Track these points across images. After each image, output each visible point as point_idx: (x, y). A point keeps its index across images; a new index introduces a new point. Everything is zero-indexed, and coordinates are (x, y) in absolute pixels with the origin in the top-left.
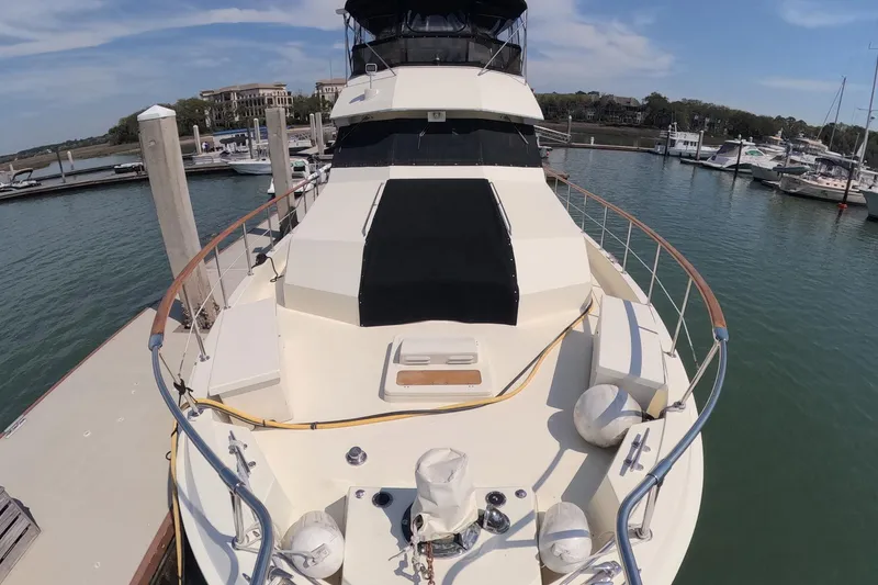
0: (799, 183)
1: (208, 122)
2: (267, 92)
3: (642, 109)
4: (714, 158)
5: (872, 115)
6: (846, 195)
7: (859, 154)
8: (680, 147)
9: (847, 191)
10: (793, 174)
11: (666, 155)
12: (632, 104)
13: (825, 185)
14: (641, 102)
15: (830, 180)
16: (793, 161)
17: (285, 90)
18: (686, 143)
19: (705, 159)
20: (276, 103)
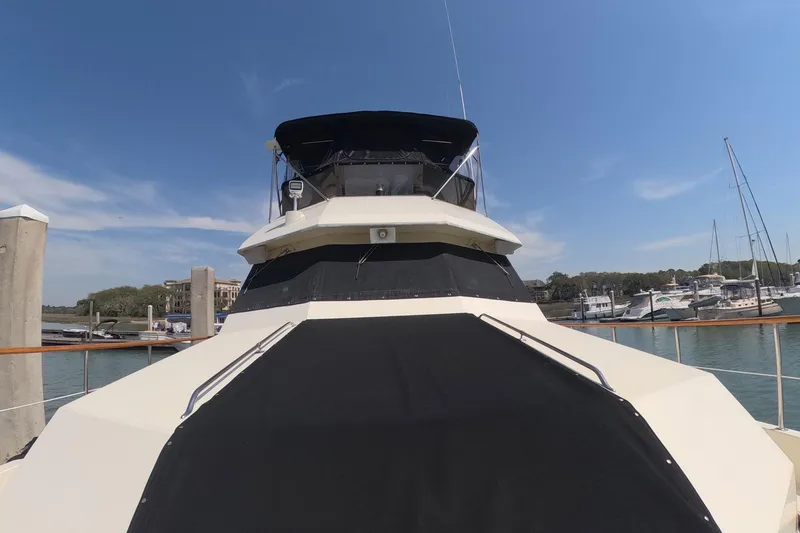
0: (716, 312)
1: (168, 307)
2: (223, 286)
3: (548, 287)
4: (628, 312)
5: (752, 238)
6: (760, 309)
7: (754, 274)
8: (594, 310)
9: (759, 306)
10: (707, 305)
11: (584, 319)
12: (538, 285)
13: (737, 307)
14: (545, 282)
15: (740, 302)
16: (701, 296)
18: (598, 305)
19: (621, 315)
20: (230, 297)
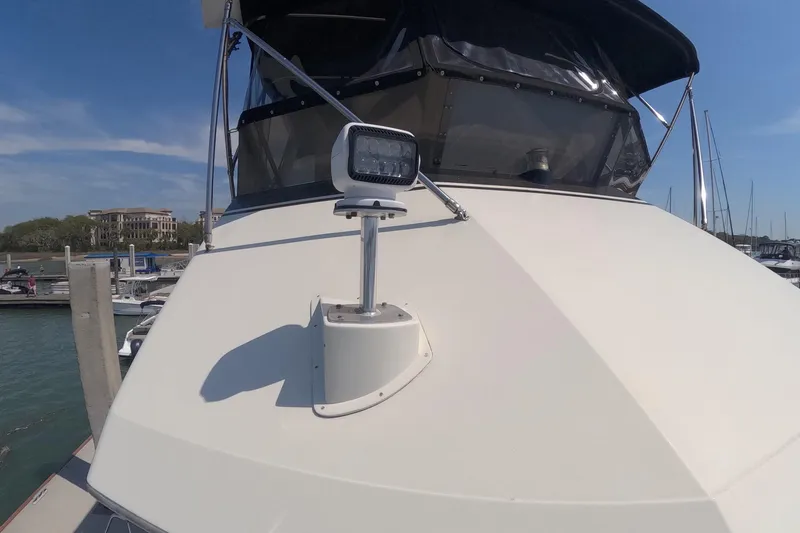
1: (93, 241)
2: (153, 216)
17: (170, 216)
20: (160, 228)
